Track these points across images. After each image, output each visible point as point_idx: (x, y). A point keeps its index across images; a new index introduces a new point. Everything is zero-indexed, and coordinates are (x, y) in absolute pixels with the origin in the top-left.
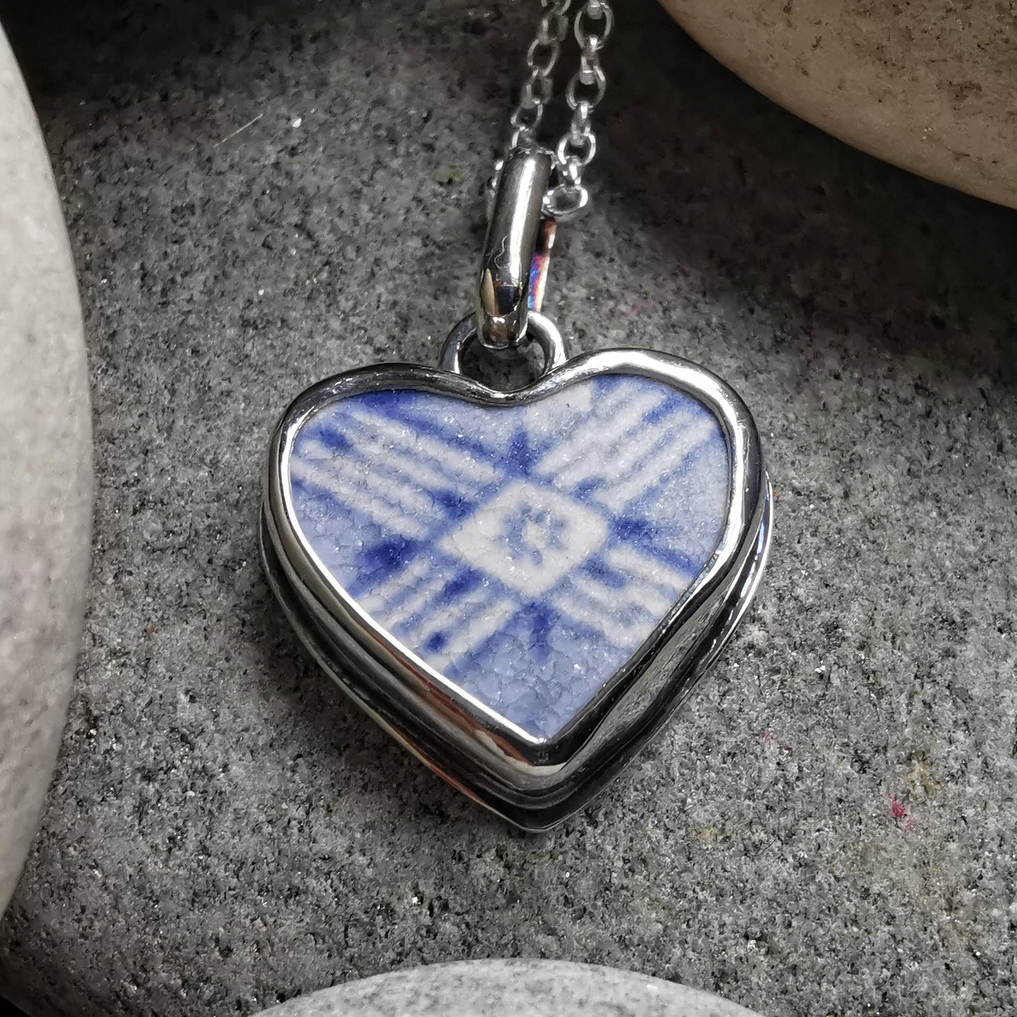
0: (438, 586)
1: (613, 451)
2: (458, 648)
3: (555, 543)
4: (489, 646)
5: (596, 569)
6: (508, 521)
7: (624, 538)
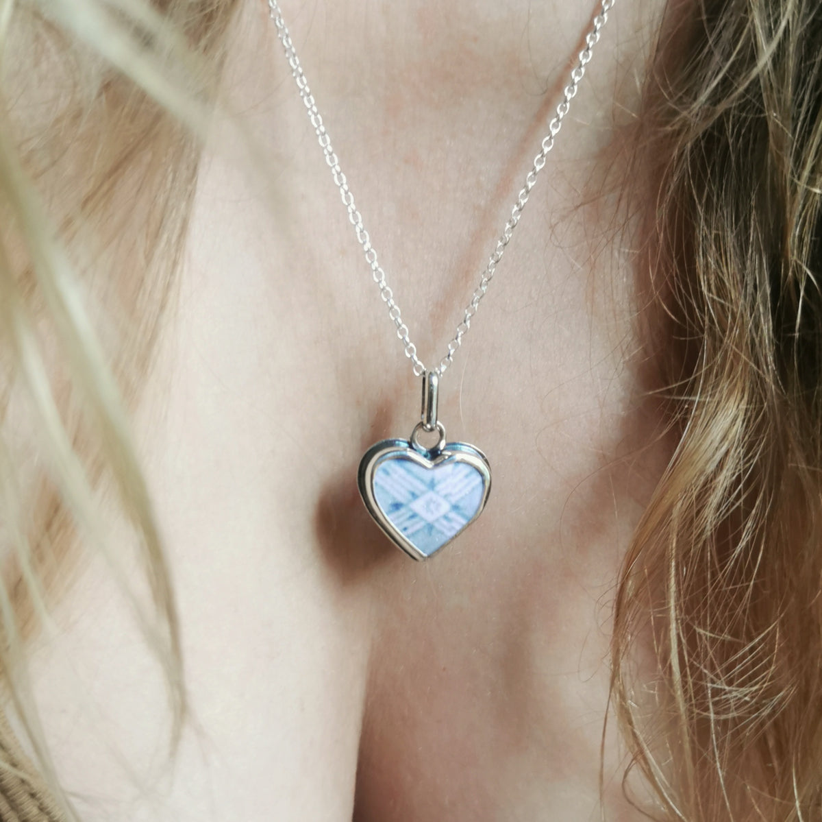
0: (408, 515)
1: (455, 485)
2: (410, 531)
3: (437, 509)
4: (418, 531)
5: (446, 517)
6: (427, 502)
7: (454, 510)
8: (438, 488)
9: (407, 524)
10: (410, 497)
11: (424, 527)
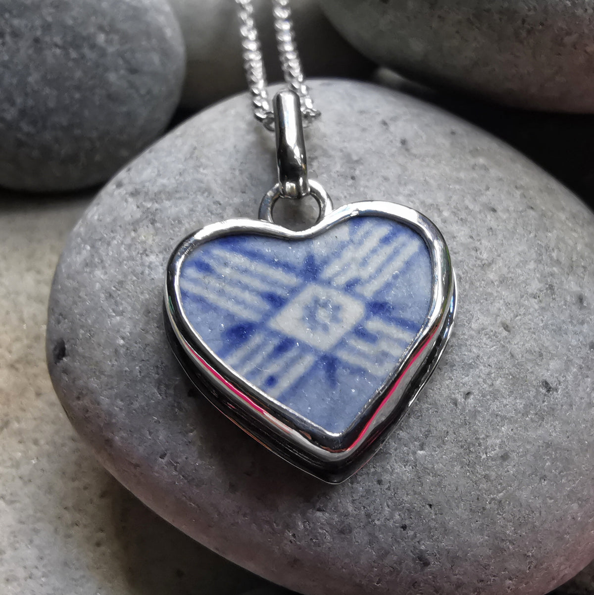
0: (270, 348)
1: (364, 263)
2: (285, 383)
3: (335, 319)
4: (302, 381)
5: (360, 332)
6: (307, 308)
7: (375, 314)
8: (328, 272)
9: (272, 369)
10: (267, 306)
11: (314, 368)
